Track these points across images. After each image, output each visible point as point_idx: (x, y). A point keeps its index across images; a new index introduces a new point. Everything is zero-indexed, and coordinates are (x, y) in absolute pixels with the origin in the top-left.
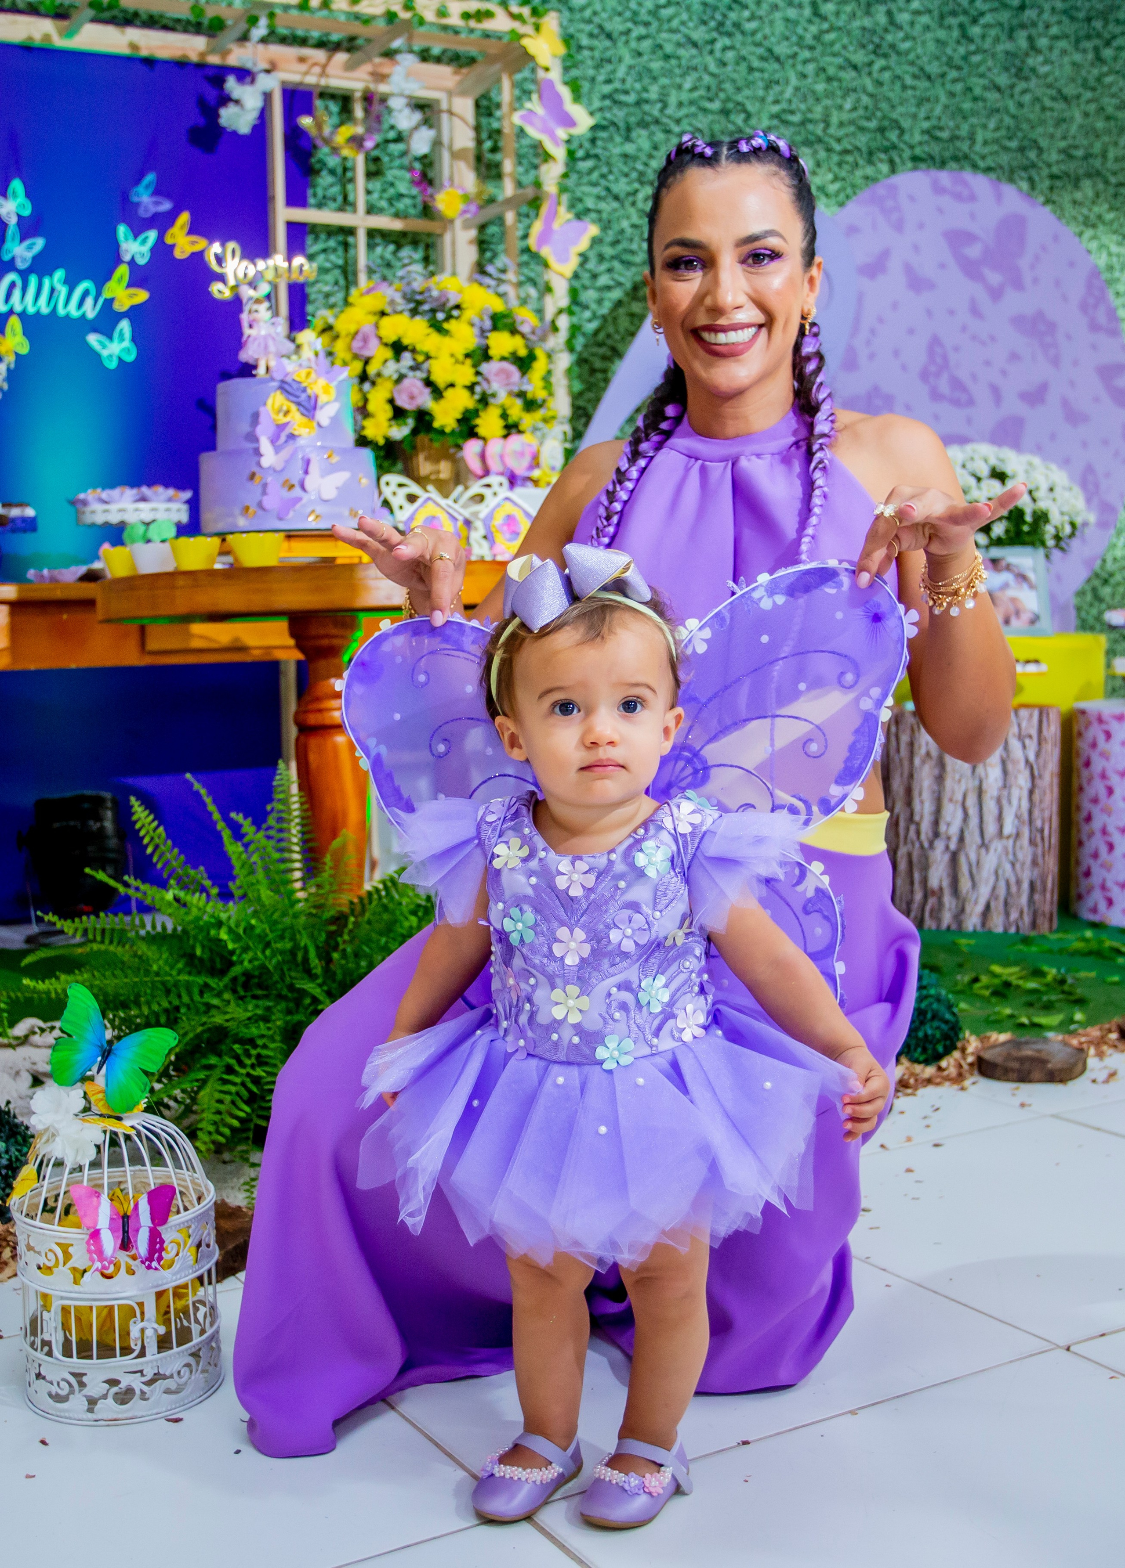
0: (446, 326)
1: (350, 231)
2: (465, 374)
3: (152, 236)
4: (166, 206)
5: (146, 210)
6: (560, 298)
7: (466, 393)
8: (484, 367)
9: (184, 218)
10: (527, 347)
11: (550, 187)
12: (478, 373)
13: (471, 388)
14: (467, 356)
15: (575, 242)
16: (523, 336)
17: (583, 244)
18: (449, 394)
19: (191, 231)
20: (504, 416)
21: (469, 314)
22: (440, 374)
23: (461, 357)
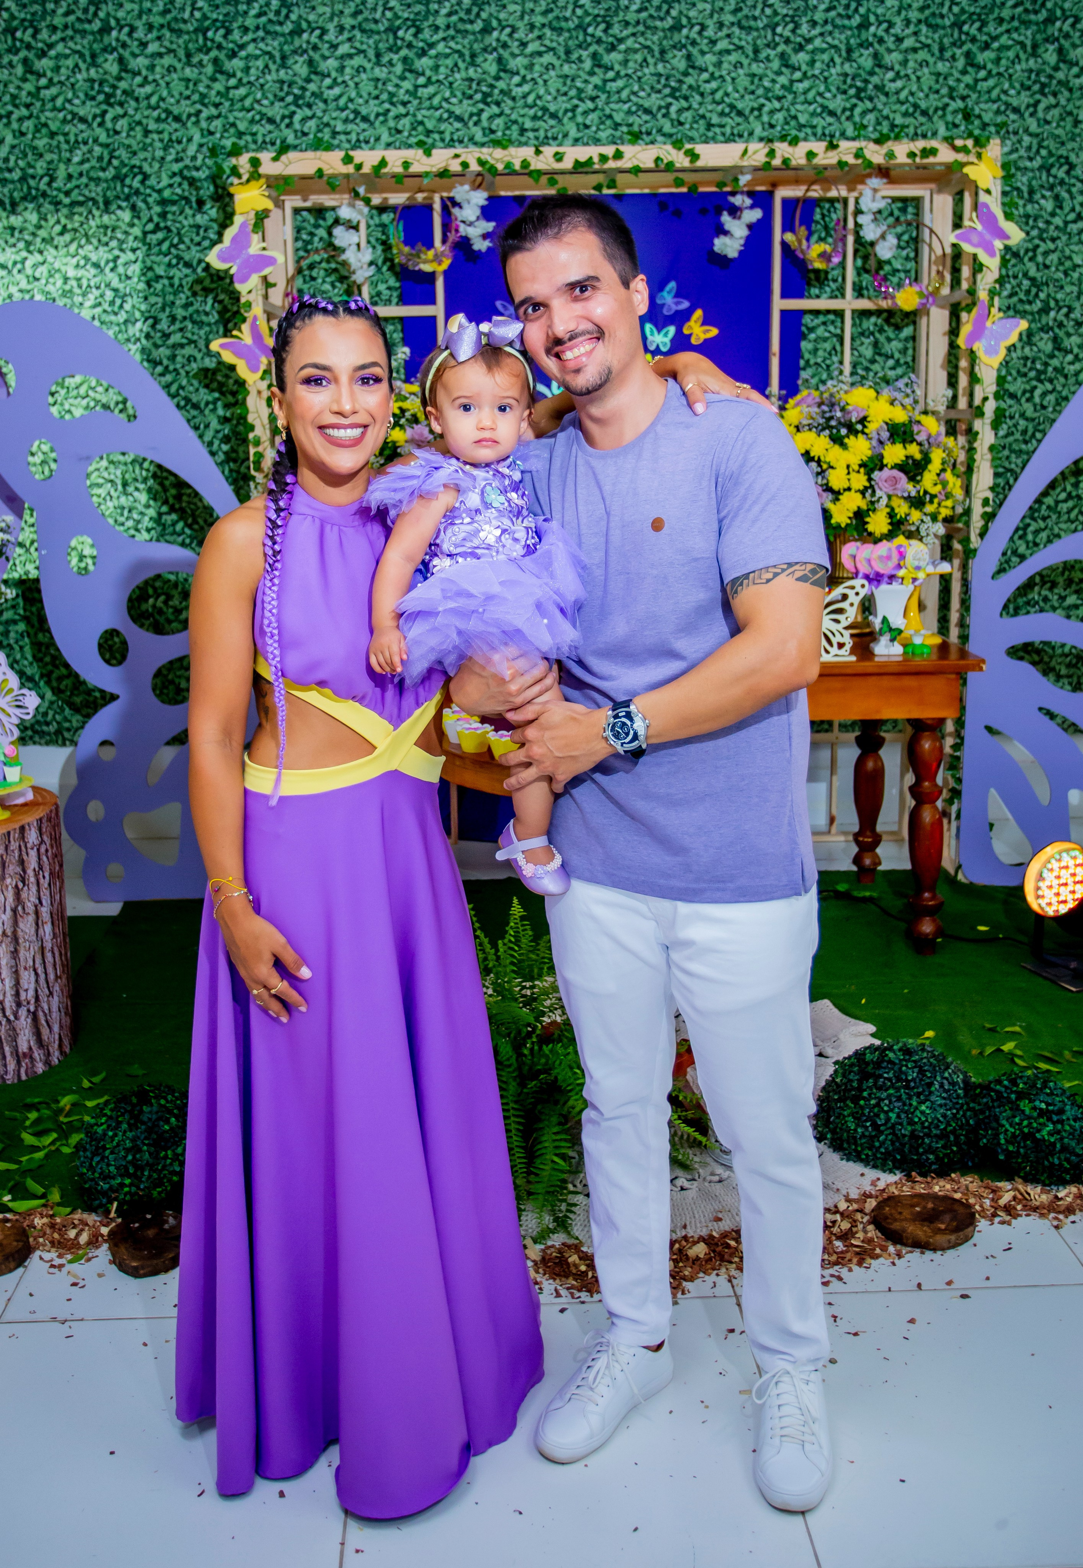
0: (846, 440)
1: (840, 314)
2: (859, 481)
3: (672, 330)
4: (685, 305)
5: (670, 309)
6: (988, 386)
7: (859, 496)
8: (876, 475)
9: (699, 313)
10: (921, 452)
11: (983, 295)
12: (870, 480)
13: (863, 492)
14: (860, 466)
15: (1006, 337)
16: (920, 444)
17: (1014, 338)
18: (844, 498)
19: (704, 323)
20: (891, 515)
21: (872, 427)
22: (837, 479)
23: (856, 468)
